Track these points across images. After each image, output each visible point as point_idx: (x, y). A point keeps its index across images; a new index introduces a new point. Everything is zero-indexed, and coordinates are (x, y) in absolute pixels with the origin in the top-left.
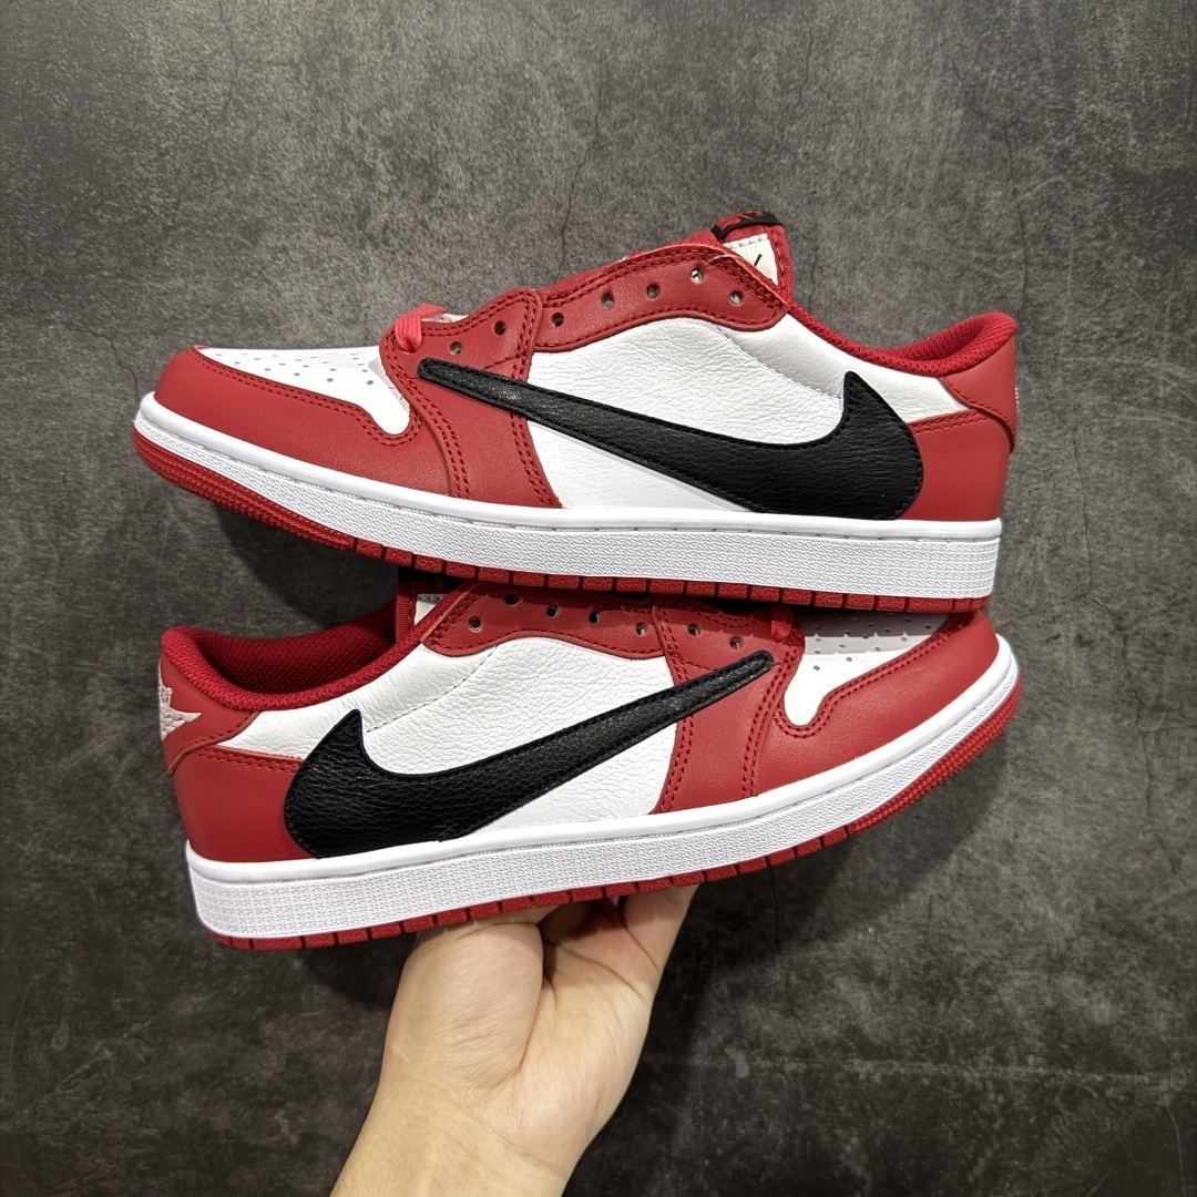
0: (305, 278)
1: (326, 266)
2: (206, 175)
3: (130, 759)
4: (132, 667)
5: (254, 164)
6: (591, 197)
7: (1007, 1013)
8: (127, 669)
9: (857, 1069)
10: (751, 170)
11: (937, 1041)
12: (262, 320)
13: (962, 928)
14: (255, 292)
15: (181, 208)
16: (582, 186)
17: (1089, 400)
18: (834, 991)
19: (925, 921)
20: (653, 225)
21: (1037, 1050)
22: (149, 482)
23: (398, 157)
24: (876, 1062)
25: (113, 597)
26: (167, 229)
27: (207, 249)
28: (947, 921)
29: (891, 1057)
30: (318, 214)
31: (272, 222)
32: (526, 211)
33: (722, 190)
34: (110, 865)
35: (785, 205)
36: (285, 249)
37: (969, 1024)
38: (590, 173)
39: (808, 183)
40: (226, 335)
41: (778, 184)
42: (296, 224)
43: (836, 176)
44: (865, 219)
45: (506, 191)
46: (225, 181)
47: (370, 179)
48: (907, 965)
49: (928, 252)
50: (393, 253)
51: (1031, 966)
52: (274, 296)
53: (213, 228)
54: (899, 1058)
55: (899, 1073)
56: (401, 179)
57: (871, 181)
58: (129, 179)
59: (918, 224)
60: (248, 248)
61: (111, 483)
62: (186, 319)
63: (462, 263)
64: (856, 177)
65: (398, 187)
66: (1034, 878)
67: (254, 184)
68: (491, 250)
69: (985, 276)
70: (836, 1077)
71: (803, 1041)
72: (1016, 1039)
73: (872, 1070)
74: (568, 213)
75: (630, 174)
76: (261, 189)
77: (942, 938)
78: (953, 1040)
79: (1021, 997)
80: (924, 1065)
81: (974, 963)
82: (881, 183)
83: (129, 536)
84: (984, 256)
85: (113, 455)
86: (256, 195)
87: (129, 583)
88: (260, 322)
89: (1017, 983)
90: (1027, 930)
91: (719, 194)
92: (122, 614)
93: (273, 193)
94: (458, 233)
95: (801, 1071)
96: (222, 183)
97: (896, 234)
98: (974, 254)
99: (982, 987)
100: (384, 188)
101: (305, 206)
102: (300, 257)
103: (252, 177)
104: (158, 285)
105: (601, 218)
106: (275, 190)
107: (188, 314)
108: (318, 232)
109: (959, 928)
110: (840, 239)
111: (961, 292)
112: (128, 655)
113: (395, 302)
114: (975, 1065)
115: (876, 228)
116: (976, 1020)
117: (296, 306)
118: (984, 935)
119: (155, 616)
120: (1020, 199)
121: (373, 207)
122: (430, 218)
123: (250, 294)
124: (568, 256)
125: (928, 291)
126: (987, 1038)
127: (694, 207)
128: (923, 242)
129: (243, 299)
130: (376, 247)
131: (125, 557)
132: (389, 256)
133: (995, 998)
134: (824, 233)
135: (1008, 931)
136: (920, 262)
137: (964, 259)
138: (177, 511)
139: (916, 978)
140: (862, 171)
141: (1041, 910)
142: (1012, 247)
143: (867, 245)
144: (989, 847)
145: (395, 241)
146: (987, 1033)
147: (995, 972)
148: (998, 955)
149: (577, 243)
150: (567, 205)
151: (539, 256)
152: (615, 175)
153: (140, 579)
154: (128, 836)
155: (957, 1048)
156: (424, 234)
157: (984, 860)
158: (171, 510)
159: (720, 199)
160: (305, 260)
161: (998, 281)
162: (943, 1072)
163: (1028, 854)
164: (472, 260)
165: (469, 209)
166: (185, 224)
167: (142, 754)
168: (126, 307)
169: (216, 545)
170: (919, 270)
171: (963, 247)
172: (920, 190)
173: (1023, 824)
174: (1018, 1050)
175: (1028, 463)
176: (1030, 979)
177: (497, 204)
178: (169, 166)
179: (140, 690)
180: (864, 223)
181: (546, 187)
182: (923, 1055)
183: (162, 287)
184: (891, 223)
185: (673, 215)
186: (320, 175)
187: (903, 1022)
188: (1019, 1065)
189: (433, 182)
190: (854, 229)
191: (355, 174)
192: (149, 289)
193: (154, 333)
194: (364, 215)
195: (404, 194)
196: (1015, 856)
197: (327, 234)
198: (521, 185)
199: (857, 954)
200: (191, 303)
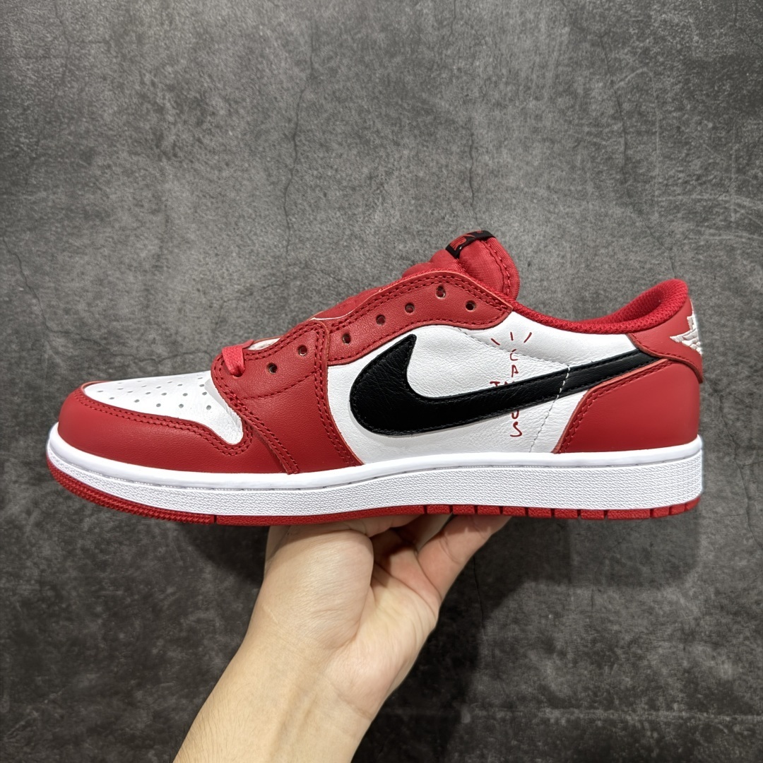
0: (124, 184)
1: (137, 175)
2: (55, 121)
3: (36, 515)
4: (32, 454)
5: (85, 111)
6: (311, 112)
7: (655, 673)
8: (28, 456)
9: (548, 715)
10: (421, 83)
11: (605, 694)
12: (98, 215)
13: (617, 613)
14: (92, 197)
15: (40, 144)
16: (304, 105)
17: (680, 227)
18: (527, 660)
19: (589, 609)
20: (356, 128)
21: (679, 699)
22: (32, 329)
23: (179, 97)
24: (562, 710)
25: (16, 407)
26: (32, 159)
27: (60, 170)
28: (605, 608)
29: (572, 706)
30: (130, 141)
31: (100, 149)
32: (268, 125)
33: (402, 99)
34: (28, 587)
35: (447, 106)
36: (109, 167)
37: (628, 681)
38: (309, 96)
39: (462, 89)
40: (76, 227)
41: (441, 92)
42: (115, 149)
43: (482, 83)
44: (505, 111)
45: (253, 113)
46: (68, 124)
47: (162, 114)
48: (579, 641)
49: (553, 131)
50: (181, 162)
51: (670, 638)
52: (105, 198)
53: (62, 157)
54: (578, 707)
55: (579, 718)
56: (182, 112)
57: (507, 84)
58: (6, 128)
59: (543, 112)
60: (85, 168)
61: (9, 331)
62: (49, 218)
63: (227, 165)
64: (496, 82)
65: (180, 118)
66: (668, 575)
67: (86, 124)
68: (246, 155)
69: (595, 144)
70: (533, 721)
71: (508, 696)
72: (664, 692)
73: (559, 716)
74: (297, 124)
75: (337, 94)
76: (91, 127)
77: (603, 621)
78: (617, 694)
79: (664, 661)
80: (597, 711)
81: (628, 638)
82: (514, 84)
83: (23, 366)
84: (593, 130)
85: (9, 313)
86: (88, 132)
87: (25, 397)
88: (97, 216)
89: (661, 651)
90: (665, 613)
91: (400, 102)
92: (22, 419)
93: (99, 129)
94: (223, 144)
95: (508, 717)
96: (65, 126)
97: (528, 119)
98: (586, 129)
99: (635, 655)
100: (171, 119)
101: (120, 136)
102: (118, 170)
103: (84, 120)
104: (30, 198)
105: (320, 125)
106: (100, 127)
107: (50, 215)
108: (131, 153)
109: (615, 612)
110: (489, 127)
111: (579, 157)
112: (28, 446)
113: (184, 195)
114: (634, 711)
115: (514, 117)
116: (632, 678)
117: (120, 204)
118: (634, 617)
119: (44, 419)
120: (616, 87)
121: (165, 133)
122: (204, 137)
123: (89, 198)
124: (299, 154)
125: (554, 158)
126: (642, 691)
127: (384, 113)
128: (548, 124)
129: (85, 202)
130: (169, 159)
131: (22, 381)
132: (177, 164)
133: (646, 663)
134: (477, 123)
135: (651, 614)
136: (547, 138)
137: (579, 133)
138: (53, 348)
139: (586, 649)
140: (500, 78)
141: (674, 598)
142: (613, 122)
143: (508, 129)
144: (632, 554)
145: (181, 154)
146: (641, 688)
147: (644, 643)
148: (645, 631)
149: (304, 145)
150: (295, 119)
151: (279, 155)
152: (326, 96)
153: (32, 395)
154: (38, 568)
155: (620, 699)
156: (200, 148)
157: (629, 563)
158: (48, 347)
159: (401, 106)
160: (123, 172)
161: (605, 147)
162: (611, 717)
163: (661, 558)
164: (234, 162)
165: (229, 128)
166: (44, 155)
167: (43, 512)
168: (10, 213)
169: (78, 369)
170: (547, 144)
171: (577, 125)
172: (543, 87)
173: (656, 536)
174: (666, 700)
175: (638, 275)
176: (670, 648)
177: (248, 123)
178: (31, 118)
179: (38, 469)
180: (505, 114)
181: (280, 108)
182: (596, 704)
183: (32, 198)
184: (524, 112)
185: (369, 119)
186: (129, 114)
187: (579, 681)
188: (667, 710)
189: (203, 112)
190: (498, 119)
191: (152, 112)
192: (24, 201)
193: (29, 229)
194: (159, 138)
195: (185, 122)
196: (652, 559)
197: (136, 154)
198: (263, 108)
199: (543, 634)
200: (51, 208)
